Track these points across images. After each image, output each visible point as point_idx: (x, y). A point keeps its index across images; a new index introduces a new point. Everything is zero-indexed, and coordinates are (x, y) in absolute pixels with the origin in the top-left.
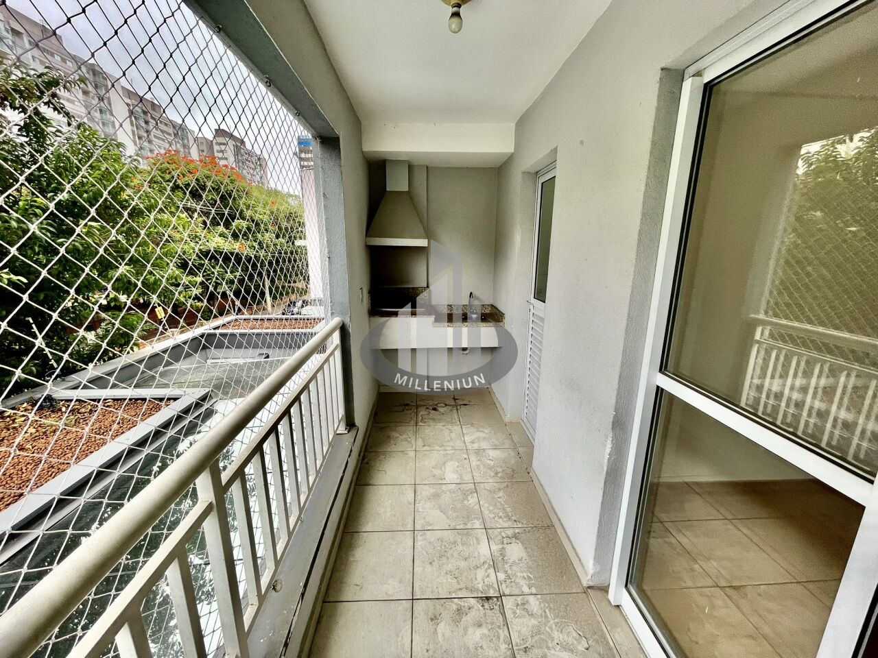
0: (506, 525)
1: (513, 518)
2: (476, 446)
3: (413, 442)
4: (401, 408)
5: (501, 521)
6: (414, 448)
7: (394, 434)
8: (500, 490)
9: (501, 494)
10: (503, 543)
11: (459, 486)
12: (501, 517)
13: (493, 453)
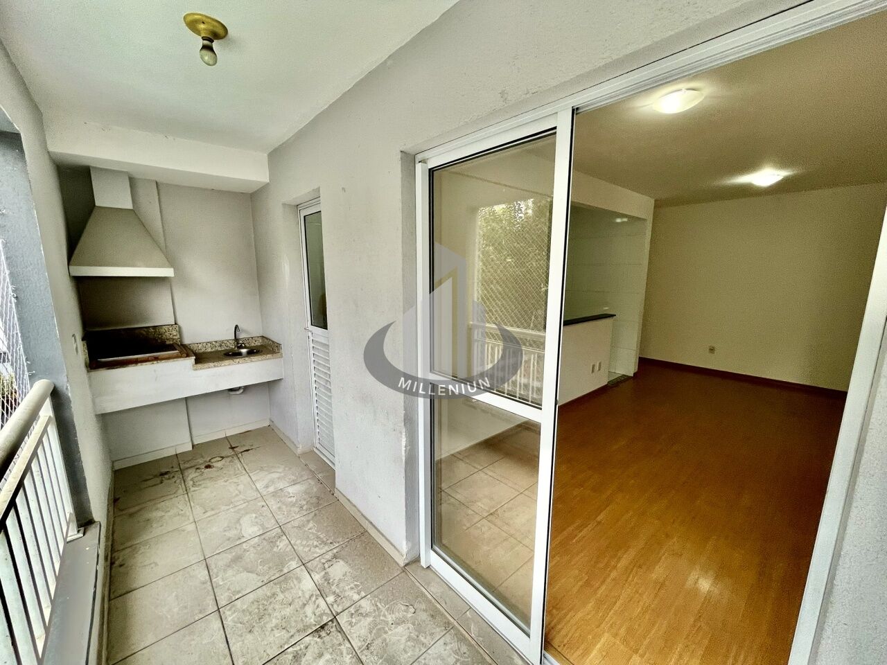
0: (324, 551)
1: (329, 542)
2: (271, 489)
3: (188, 514)
4: (158, 480)
5: (317, 550)
6: (192, 520)
7: (156, 514)
8: (308, 521)
9: (311, 525)
10: (325, 569)
11: (263, 537)
12: (316, 546)
13: (291, 490)
